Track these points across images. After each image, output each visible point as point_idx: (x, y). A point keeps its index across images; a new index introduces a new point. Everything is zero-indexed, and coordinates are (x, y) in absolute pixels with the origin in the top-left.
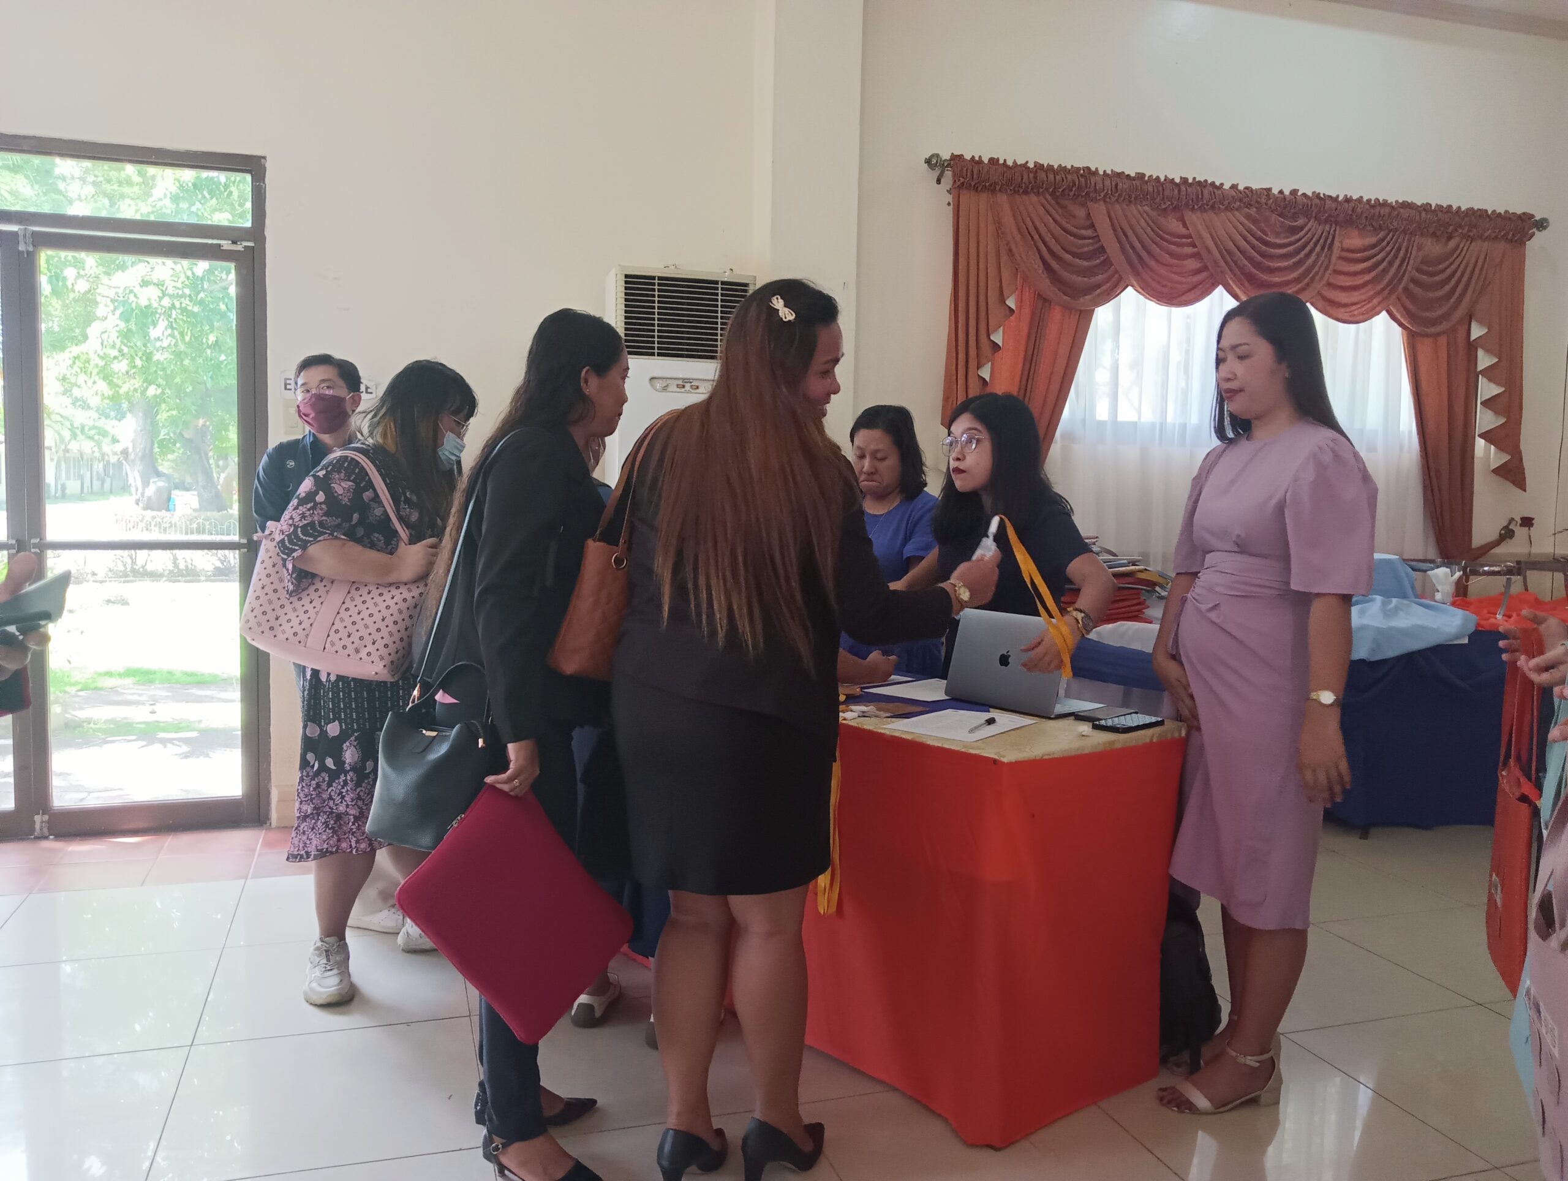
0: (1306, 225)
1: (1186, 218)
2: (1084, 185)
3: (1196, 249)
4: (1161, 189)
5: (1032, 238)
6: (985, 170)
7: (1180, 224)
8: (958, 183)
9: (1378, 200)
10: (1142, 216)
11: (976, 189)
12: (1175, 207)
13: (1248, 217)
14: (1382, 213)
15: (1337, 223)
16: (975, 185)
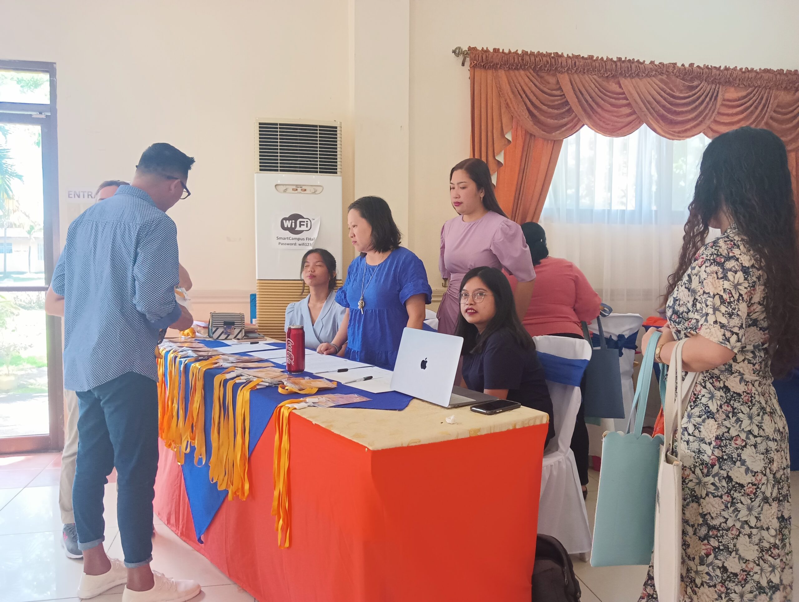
0: (699, 85)
1: (621, 82)
2: (554, 63)
3: (628, 101)
4: (604, 64)
5: (522, 97)
6: (490, 56)
7: (617, 86)
8: (473, 64)
9: (747, 68)
10: (591, 80)
11: (484, 67)
12: (613, 76)
13: (662, 81)
14: (750, 76)
15: (720, 83)
16: (483, 65)
